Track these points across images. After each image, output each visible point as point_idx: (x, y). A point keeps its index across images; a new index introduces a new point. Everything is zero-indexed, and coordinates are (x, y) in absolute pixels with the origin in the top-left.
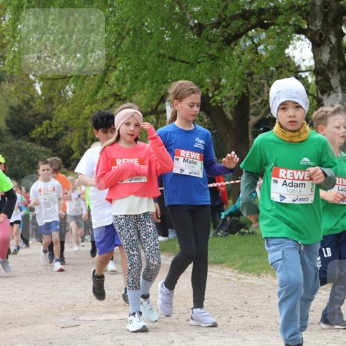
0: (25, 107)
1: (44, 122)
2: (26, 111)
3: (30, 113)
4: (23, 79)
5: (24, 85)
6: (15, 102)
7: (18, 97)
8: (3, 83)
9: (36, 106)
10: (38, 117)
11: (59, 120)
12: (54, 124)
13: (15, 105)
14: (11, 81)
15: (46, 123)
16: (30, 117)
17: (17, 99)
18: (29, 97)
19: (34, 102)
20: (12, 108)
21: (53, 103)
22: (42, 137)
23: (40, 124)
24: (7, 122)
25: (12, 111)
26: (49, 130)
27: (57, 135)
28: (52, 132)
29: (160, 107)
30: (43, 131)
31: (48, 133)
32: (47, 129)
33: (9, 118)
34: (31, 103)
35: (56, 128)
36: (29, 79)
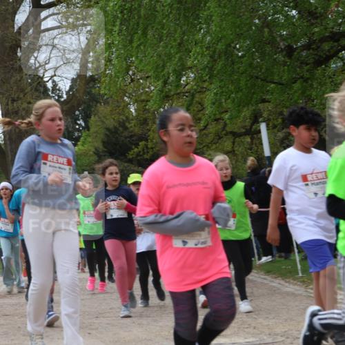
0: (121, 129)
1: (140, 143)
2: (122, 132)
3: (126, 134)
4: (118, 101)
5: (119, 107)
6: (111, 123)
7: (114, 119)
8: (99, 105)
9: (131, 127)
10: (134, 138)
11: (154, 141)
12: (150, 145)
13: (111, 127)
14: (106, 103)
15: (142, 144)
16: (126, 138)
17: (112, 120)
18: (124, 118)
19: (129, 123)
20: (108, 129)
21: (148, 124)
22: (139, 158)
23: (137, 145)
24: (104, 143)
25: (107, 133)
26: (145, 151)
27: (153, 155)
28: (148, 152)
29: (254, 127)
30: (140, 152)
31: (144, 153)
32: (143, 150)
33: (106, 140)
34: (127, 124)
35: (152, 148)
36: (124, 101)
